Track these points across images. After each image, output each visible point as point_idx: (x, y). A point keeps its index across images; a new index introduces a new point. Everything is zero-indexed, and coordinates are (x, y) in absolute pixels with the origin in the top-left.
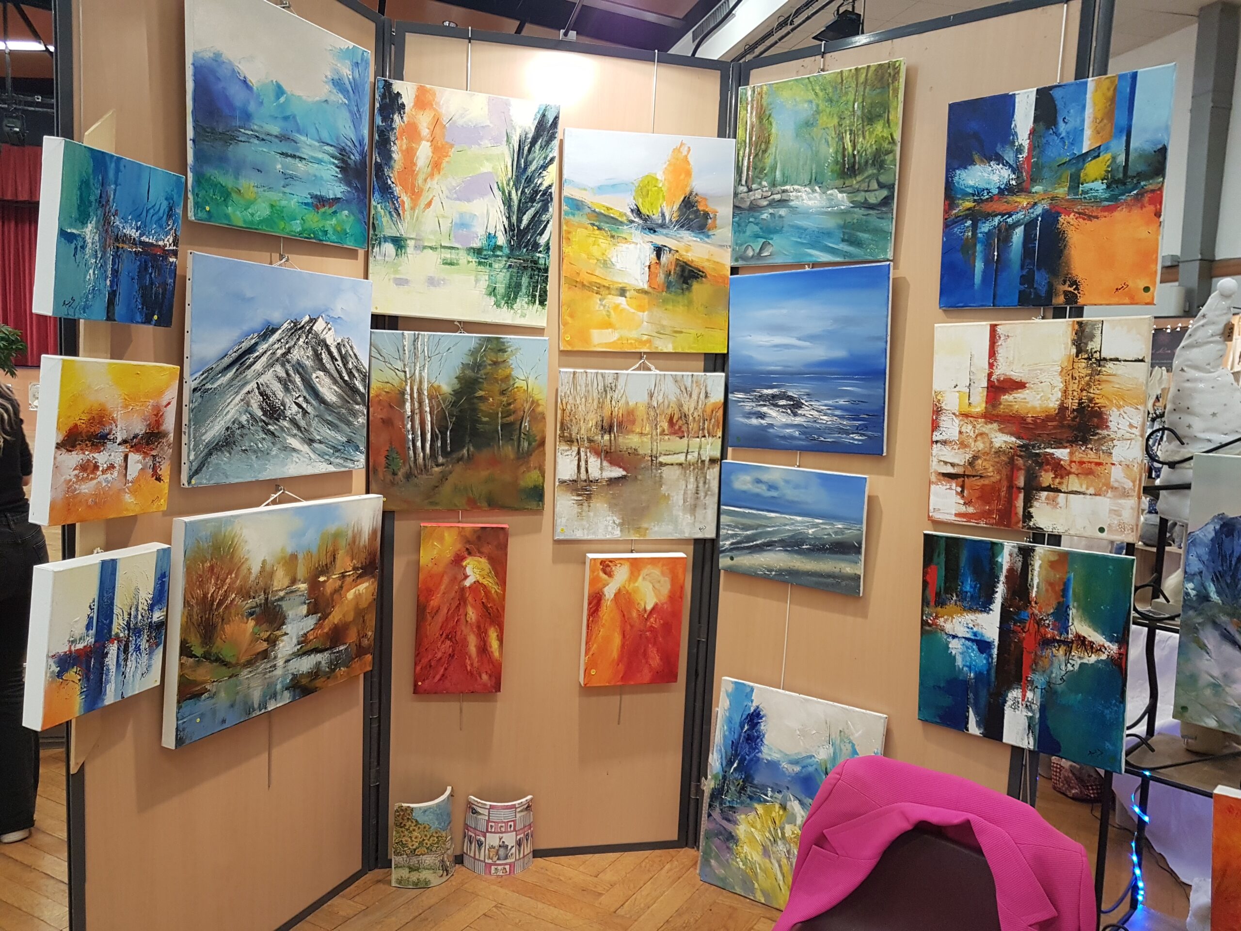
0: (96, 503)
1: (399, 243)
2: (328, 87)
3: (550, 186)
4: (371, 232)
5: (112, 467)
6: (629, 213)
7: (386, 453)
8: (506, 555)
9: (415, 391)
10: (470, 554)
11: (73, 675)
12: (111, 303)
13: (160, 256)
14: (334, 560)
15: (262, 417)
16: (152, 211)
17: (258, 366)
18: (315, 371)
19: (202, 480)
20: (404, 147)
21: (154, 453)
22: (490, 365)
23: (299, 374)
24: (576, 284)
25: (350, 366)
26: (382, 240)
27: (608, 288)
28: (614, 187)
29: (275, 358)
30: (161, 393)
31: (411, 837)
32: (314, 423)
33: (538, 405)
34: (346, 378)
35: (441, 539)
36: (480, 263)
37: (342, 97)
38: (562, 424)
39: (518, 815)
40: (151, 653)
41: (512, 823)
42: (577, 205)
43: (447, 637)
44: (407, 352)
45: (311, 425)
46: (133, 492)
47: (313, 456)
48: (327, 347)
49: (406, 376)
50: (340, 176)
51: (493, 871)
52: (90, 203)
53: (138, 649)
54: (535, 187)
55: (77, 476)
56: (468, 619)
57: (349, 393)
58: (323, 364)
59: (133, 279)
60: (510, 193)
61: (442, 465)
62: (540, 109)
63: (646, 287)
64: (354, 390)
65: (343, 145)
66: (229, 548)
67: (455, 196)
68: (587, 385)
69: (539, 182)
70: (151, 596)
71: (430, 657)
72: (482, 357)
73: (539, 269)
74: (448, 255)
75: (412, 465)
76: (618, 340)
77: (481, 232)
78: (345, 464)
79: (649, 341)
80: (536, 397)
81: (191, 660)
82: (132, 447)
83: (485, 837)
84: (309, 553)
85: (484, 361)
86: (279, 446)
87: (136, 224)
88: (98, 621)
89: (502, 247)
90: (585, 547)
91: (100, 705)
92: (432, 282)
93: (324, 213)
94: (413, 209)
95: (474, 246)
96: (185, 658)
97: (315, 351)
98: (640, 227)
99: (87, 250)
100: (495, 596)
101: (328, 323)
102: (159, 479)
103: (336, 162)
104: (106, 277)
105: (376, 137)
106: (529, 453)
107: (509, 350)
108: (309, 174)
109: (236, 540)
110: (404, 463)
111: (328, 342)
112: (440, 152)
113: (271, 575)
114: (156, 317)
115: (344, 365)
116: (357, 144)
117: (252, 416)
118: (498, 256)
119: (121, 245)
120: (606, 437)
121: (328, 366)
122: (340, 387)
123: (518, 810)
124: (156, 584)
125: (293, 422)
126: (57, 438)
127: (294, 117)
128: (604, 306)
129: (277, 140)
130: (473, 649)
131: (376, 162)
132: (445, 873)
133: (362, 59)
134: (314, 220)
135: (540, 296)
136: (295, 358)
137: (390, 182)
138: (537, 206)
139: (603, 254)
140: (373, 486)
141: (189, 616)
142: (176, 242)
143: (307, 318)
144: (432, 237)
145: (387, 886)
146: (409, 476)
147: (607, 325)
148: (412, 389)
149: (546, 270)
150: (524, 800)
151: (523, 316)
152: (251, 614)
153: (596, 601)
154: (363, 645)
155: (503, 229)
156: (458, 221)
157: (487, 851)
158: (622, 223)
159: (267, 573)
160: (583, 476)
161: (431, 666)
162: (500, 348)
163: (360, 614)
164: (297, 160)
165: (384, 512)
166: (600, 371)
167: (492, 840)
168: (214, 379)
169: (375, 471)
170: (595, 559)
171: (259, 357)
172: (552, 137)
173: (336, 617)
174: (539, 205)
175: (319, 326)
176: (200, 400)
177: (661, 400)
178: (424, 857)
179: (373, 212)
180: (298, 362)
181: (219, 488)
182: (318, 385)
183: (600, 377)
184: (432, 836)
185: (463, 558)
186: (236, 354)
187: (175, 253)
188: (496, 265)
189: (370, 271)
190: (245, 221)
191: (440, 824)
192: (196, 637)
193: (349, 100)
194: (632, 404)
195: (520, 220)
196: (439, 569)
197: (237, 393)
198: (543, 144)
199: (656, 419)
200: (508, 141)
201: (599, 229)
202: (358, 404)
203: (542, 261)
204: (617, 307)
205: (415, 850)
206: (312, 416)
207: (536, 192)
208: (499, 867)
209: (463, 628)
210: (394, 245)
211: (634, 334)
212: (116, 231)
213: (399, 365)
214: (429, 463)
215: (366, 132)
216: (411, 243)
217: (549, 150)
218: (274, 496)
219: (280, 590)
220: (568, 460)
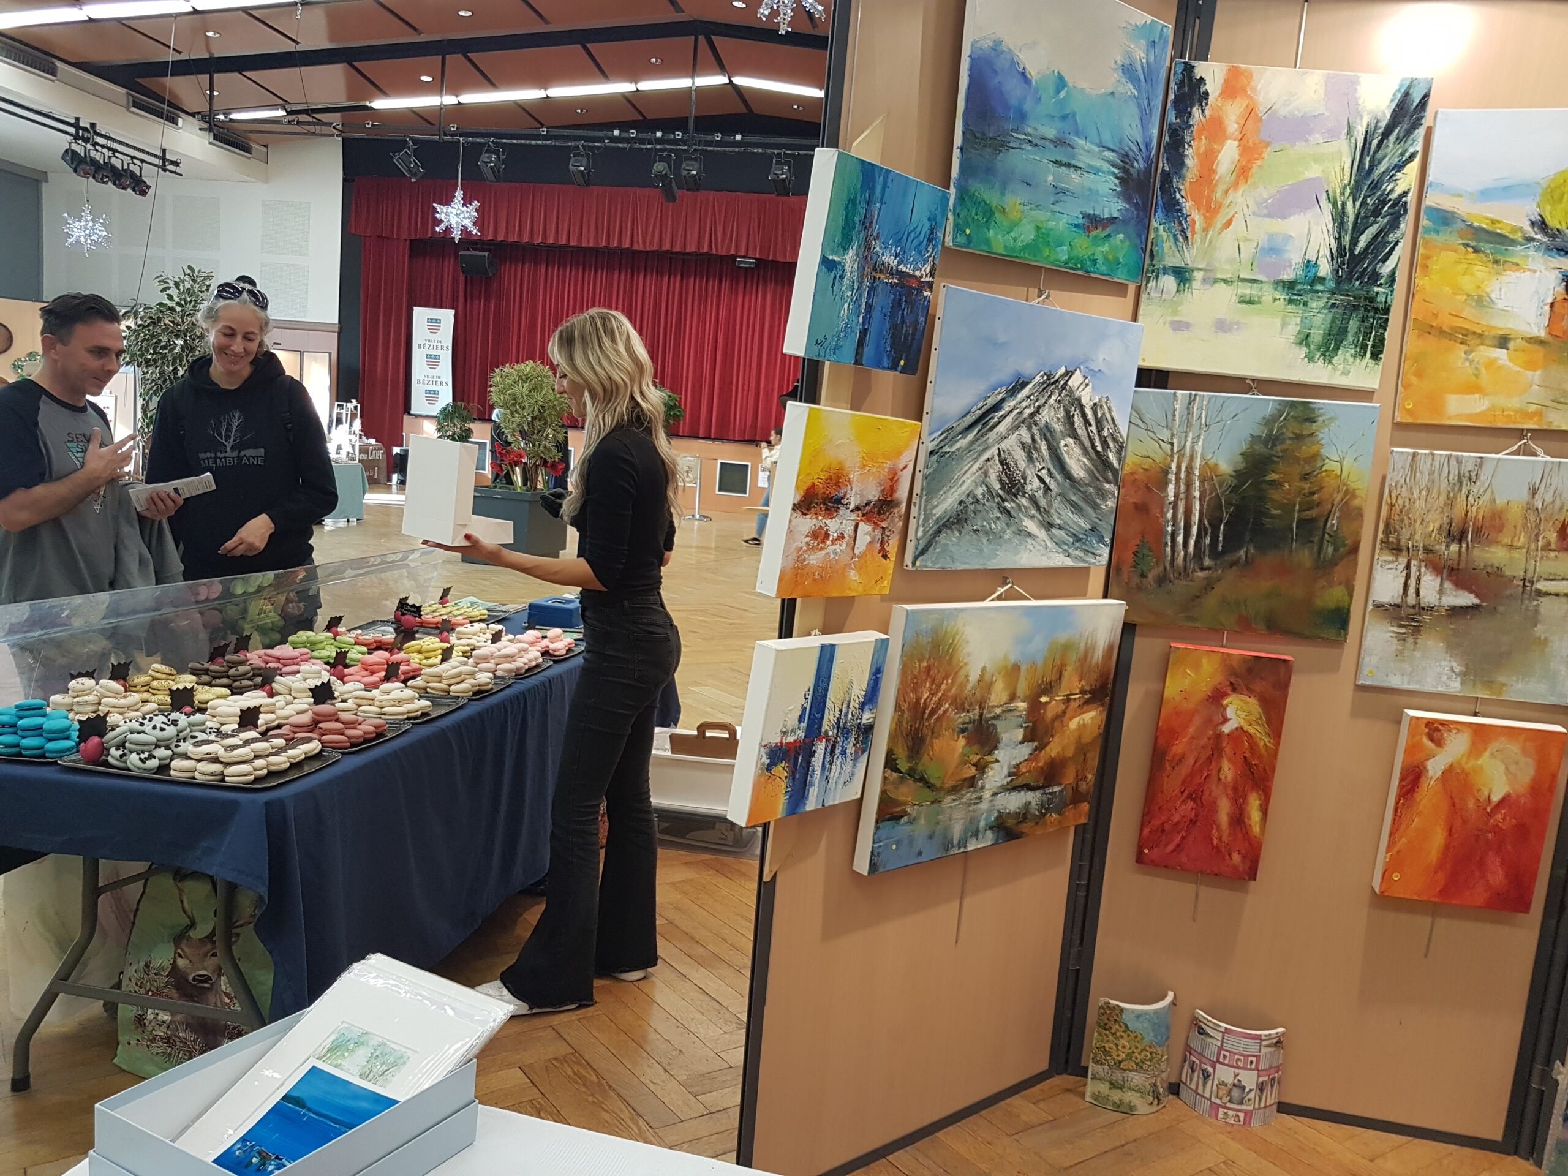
0: (821, 577)
1: (1182, 275)
2: (1117, 75)
3: (1405, 193)
4: (1148, 261)
5: (842, 537)
6: (1527, 228)
7: (1135, 548)
8: (1286, 697)
9: (1183, 469)
10: (1234, 690)
11: (781, 770)
12: (861, 343)
13: (915, 289)
14: (1060, 678)
15: (1000, 492)
16: (912, 235)
17: (1002, 428)
18: (1063, 438)
19: (928, 563)
20: (1203, 149)
21: (884, 524)
22: (1290, 438)
23: (1046, 440)
24: (1431, 330)
25: (1105, 433)
26: (1161, 271)
27: (1481, 336)
28: (1507, 191)
29: (1022, 418)
30: (900, 454)
31: (1117, 1045)
32: (1056, 503)
33: (1354, 495)
34: (1099, 448)
35: (1197, 667)
36: (1290, 301)
37: (1132, 87)
38: (1387, 525)
39: (1264, 1050)
40: (855, 760)
41: (1254, 1059)
42: (1444, 219)
43: (1190, 797)
44: (1177, 418)
45: (1051, 505)
46: (859, 569)
47: (1050, 544)
48: (1082, 407)
49: (1172, 449)
50: (1118, 189)
51: (1220, 1116)
52: (854, 223)
53: (844, 752)
54: (1381, 195)
55: (808, 544)
56: (1222, 777)
57: (1101, 467)
58: (1074, 430)
59: (885, 316)
60: (1344, 205)
61: (1209, 568)
62: (1401, 86)
63: (1542, 334)
64: (1106, 464)
65: (1127, 149)
66: (949, 649)
67: (1265, 211)
68: (1432, 473)
69: (1389, 188)
70: (863, 693)
71: (1164, 818)
72: (1280, 428)
73: (1376, 310)
74: (1247, 290)
75: (1168, 565)
76: (1489, 409)
77: (1296, 259)
78: (1085, 558)
79: (1539, 414)
80: (1353, 486)
81: (895, 775)
82: (863, 515)
83: (1214, 1068)
84: (1033, 666)
85: (1283, 434)
86: (1013, 528)
87: (895, 251)
88: (810, 714)
89: (1324, 279)
90: (1403, 699)
91: (802, 810)
92: (1222, 326)
93: (1096, 237)
94: (1205, 230)
95: (1285, 277)
96: (889, 771)
97: (1067, 412)
98: (1544, 246)
99: (845, 280)
100: (1263, 751)
101: (1085, 378)
102: (885, 556)
103: (1116, 171)
104: (860, 313)
105: (1166, 138)
106: (1334, 562)
107: (1321, 419)
108: (1083, 187)
109: (957, 637)
110: (1157, 563)
111: (1084, 402)
112: (1250, 152)
113: (990, 686)
114: (902, 363)
115: (1099, 431)
116: (1143, 148)
117: (989, 490)
118: (1317, 292)
119: (878, 275)
120: (1454, 547)
121: (1080, 432)
122: (1090, 459)
123: (1264, 1043)
124: (870, 680)
125: (1033, 500)
126: (794, 498)
127: (1074, 115)
128: (1472, 362)
129: (1052, 146)
130: (1223, 815)
131: (1163, 170)
132: (1156, 1102)
133: (1161, 36)
134: (1083, 246)
135: (1373, 346)
136: (1043, 422)
137: (1178, 196)
138: (1382, 221)
139: (1479, 287)
140: (1113, 588)
141: (899, 723)
142: (932, 273)
143: (1062, 370)
144: (1228, 267)
145: (1078, 1099)
146: (1162, 580)
147: (1473, 388)
148: (1179, 467)
149: (1387, 310)
150: (1273, 1032)
151: (1346, 373)
152: (963, 731)
153: (1413, 778)
154: (1080, 789)
155: (1328, 254)
156: (1266, 246)
157: (1215, 1087)
158: (1513, 242)
159: (985, 684)
160: (1411, 599)
161: (1163, 831)
162: (1308, 416)
163: (1082, 749)
164: (1072, 169)
165: (1124, 624)
166: (1454, 453)
167: (1224, 1074)
168: (953, 441)
169: (1119, 570)
170: (1418, 718)
171: (1004, 417)
172: (1416, 125)
173: (1054, 749)
174: (1386, 220)
175: (1075, 381)
176: (935, 464)
177: (1549, 498)
178: (1131, 1074)
179: (1152, 236)
180: (1047, 426)
181: (945, 574)
182: (1065, 455)
183: (1453, 462)
184: (1144, 1050)
185: (1225, 695)
186: (980, 412)
187: (930, 285)
188: (1313, 304)
189: (1141, 312)
190: (1006, 247)
191: (1155, 1036)
192: (903, 750)
193: (1139, 91)
194: (1500, 502)
195: (1354, 242)
196: (1190, 706)
197: (976, 459)
198: (1401, 135)
199: (1538, 525)
200: (1349, 134)
201: (1476, 250)
202: (1109, 482)
203: (1381, 298)
204: (1491, 363)
205: (1120, 1062)
206: (1054, 494)
207: (1383, 203)
208: (1231, 1113)
209: (1214, 787)
210: (1176, 278)
211: (1515, 403)
212: (875, 257)
213: (1165, 435)
214: (1191, 565)
215: (1155, 132)
216: (1198, 275)
217: (1410, 142)
218: (1001, 590)
219: (997, 706)
220: (1390, 575)
